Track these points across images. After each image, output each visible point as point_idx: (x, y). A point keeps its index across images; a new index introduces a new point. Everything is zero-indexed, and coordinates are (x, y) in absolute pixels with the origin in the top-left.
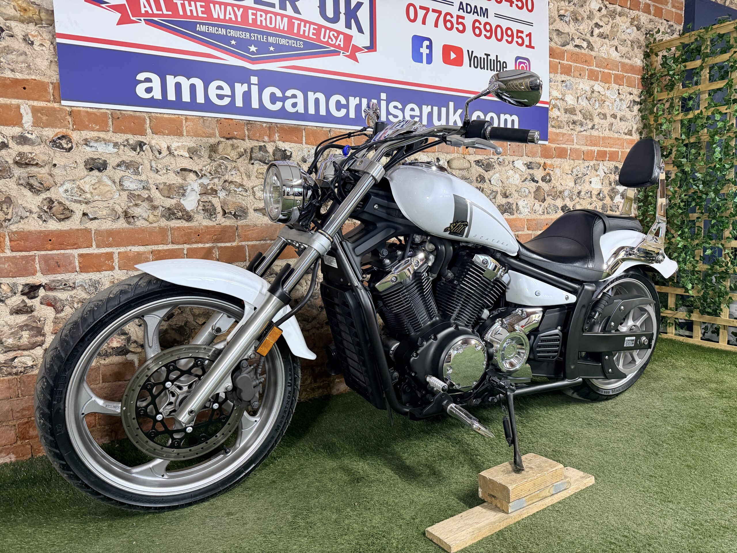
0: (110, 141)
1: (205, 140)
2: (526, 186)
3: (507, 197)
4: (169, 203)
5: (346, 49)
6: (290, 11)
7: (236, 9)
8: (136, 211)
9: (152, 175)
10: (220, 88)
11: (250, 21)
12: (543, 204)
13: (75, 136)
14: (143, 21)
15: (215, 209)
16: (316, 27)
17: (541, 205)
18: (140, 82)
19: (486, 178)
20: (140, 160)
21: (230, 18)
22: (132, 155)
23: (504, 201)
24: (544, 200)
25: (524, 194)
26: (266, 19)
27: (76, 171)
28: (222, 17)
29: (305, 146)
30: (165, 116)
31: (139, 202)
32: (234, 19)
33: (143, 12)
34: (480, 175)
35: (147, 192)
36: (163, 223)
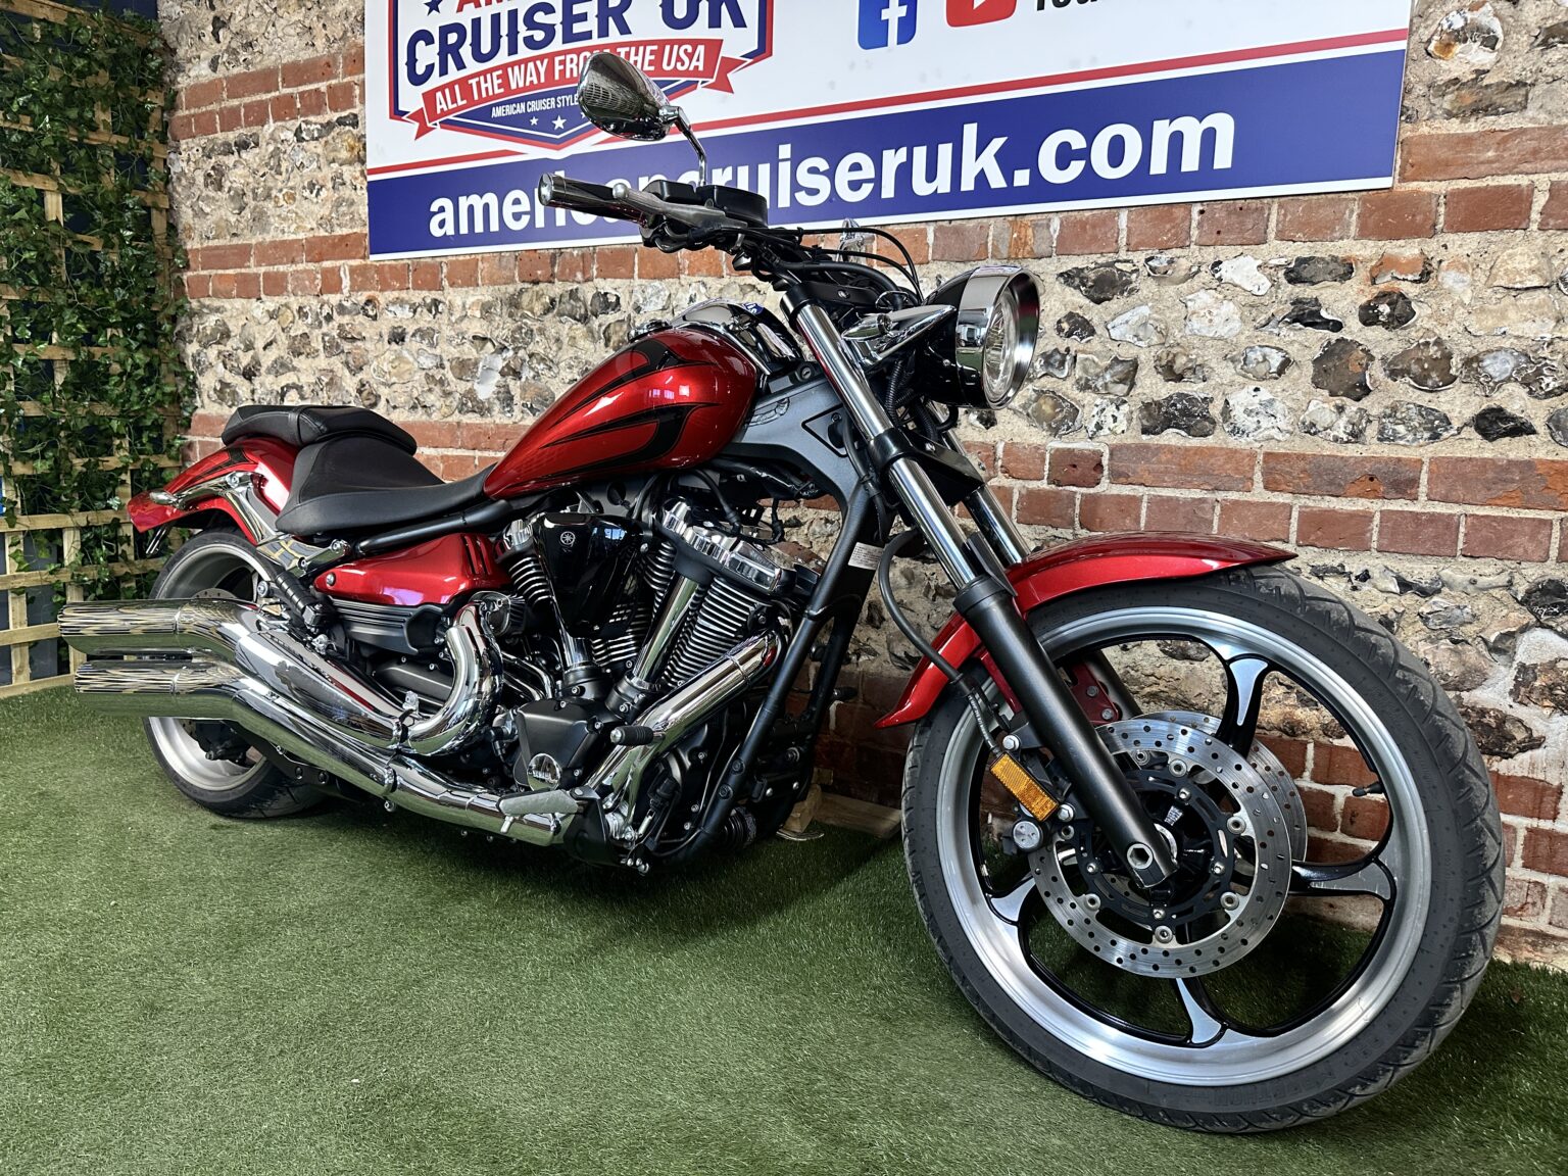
0: (407, 302)
1: (503, 288)
2: (1275, 341)
3: (1179, 378)
4: (462, 387)
5: (708, 73)
6: (614, 35)
7: (538, 63)
8: (430, 399)
9: (445, 346)
10: (517, 202)
11: (557, 77)
12: (1352, 407)
13: (383, 298)
14: (438, 127)
15: (512, 399)
16: (655, 47)
17: (1341, 409)
18: (435, 213)
19: (1095, 322)
20: (436, 327)
21: (532, 82)
22: (428, 319)
23: (1164, 390)
24: (1361, 391)
25: (1262, 369)
26: (578, 65)
27: (379, 345)
28: (521, 85)
29: (637, 281)
30: (461, 258)
31: (432, 386)
32: (536, 82)
33: (439, 112)
34: (1070, 316)
35: (442, 371)
36: (456, 417)
